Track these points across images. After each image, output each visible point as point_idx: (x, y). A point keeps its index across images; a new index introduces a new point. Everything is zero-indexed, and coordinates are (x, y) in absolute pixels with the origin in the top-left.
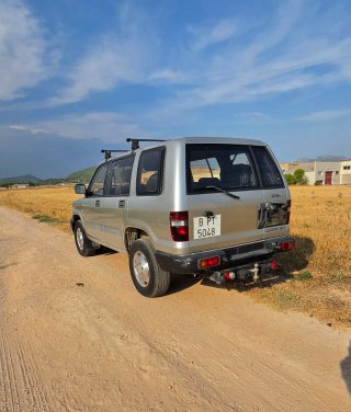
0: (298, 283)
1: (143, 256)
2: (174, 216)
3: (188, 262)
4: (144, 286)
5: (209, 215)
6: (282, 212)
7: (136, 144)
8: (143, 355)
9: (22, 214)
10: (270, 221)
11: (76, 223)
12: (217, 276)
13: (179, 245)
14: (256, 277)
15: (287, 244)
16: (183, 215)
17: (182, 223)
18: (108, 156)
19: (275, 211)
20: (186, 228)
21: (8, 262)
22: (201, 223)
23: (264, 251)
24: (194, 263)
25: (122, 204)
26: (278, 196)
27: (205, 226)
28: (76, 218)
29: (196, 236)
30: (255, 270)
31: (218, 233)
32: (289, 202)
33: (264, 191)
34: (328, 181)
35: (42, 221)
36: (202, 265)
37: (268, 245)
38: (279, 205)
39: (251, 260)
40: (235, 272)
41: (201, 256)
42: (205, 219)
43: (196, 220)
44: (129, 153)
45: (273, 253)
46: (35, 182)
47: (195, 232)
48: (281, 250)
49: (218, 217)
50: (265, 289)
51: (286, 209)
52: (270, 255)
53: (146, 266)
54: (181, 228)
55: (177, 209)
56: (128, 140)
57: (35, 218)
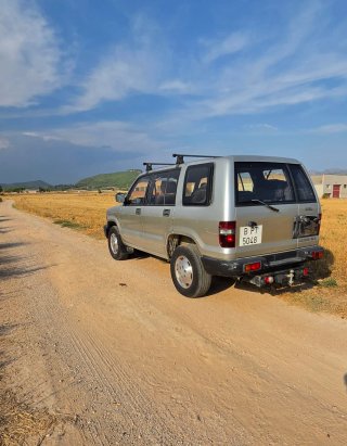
0: (325, 290)
1: (186, 260)
2: (223, 225)
3: (234, 266)
4: (185, 287)
5: (253, 225)
6: (314, 224)
7: (180, 159)
8: (200, 344)
9: (42, 218)
10: (303, 231)
11: (110, 229)
12: (258, 281)
13: (226, 251)
14: (291, 282)
15: (317, 254)
16: (232, 225)
17: (230, 232)
18: (149, 168)
19: (308, 223)
20: (233, 236)
21: (48, 263)
22: (246, 233)
23: (296, 259)
24: (240, 267)
25: (166, 213)
26: (310, 209)
27: (249, 235)
28: (112, 224)
29: (241, 244)
30: (291, 276)
31: (259, 241)
32: (320, 215)
33: (299, 206)
34: (336, 194)
35: (65, 226)
36: (246, 269)
37: (301, 253)
38: (311, 218)
39: (287, 267)
40: (273, 276)
41: (246, 261)
42: (249, 228)
43: (242, 229)
44: (174, 167)
45: (305, 261)
46: (45, 187)
47: (241, 240)
48: (312, 259)
49: (260, 227)
50: (296, 294)
51: (317, 222)
52: (302, 262)
53: (189, 269)
54: (229, 236)
55: (226, 219)
56: (175, 156)
57: (56, 223)
